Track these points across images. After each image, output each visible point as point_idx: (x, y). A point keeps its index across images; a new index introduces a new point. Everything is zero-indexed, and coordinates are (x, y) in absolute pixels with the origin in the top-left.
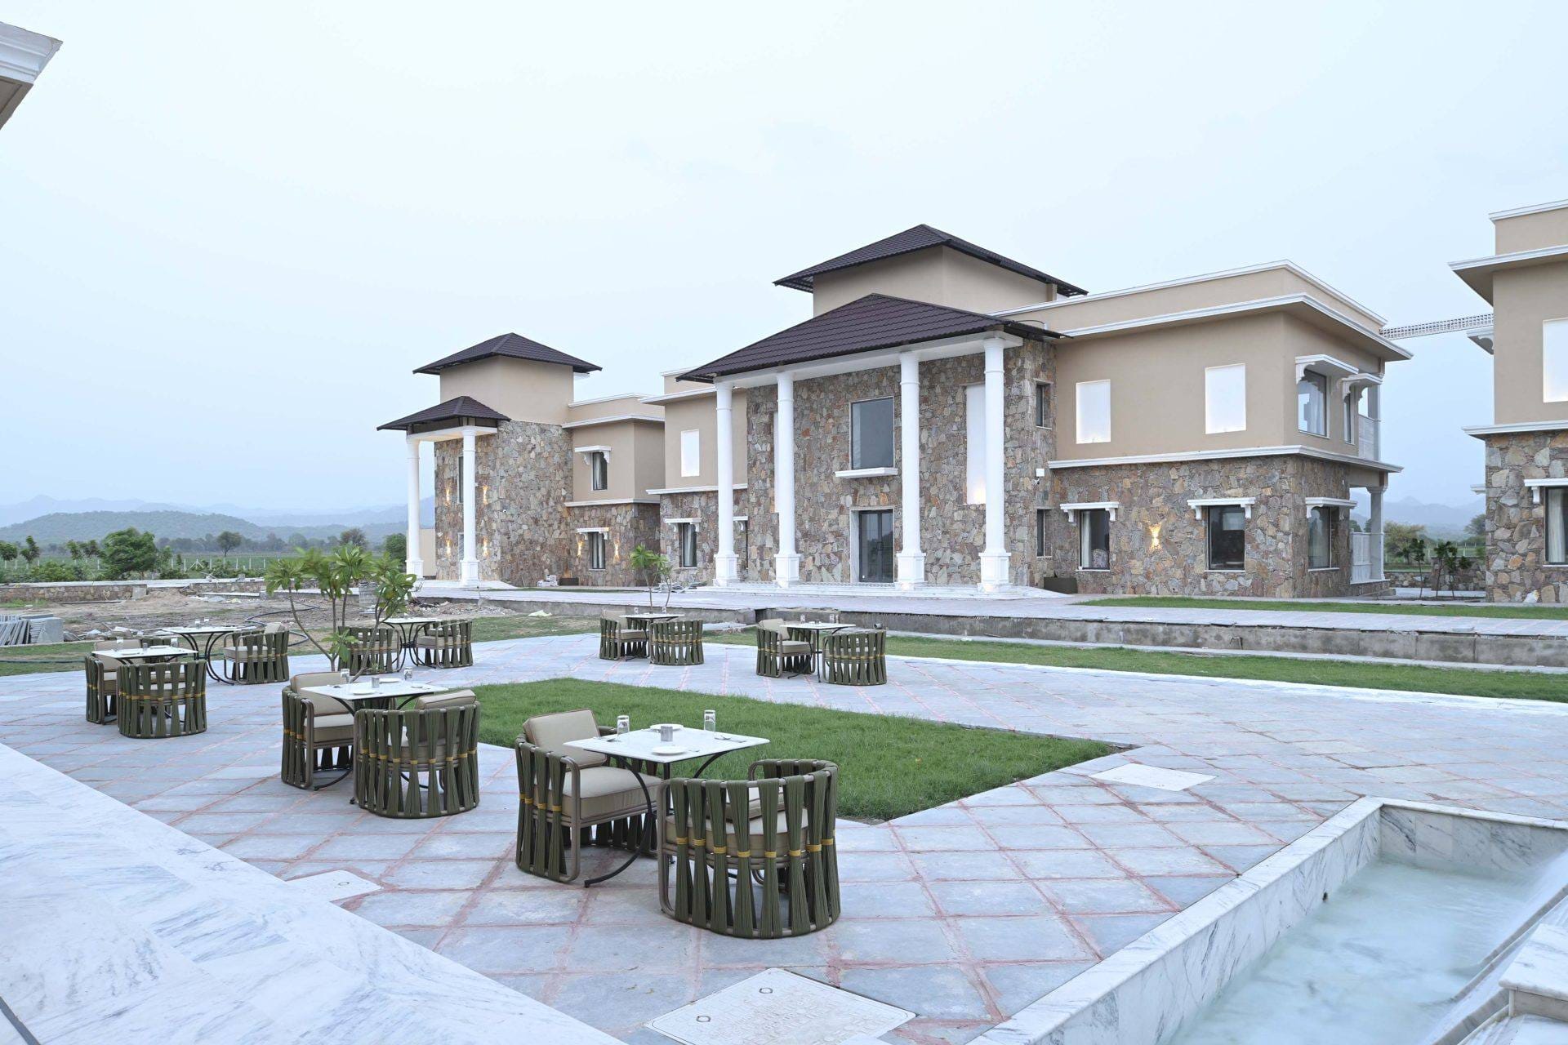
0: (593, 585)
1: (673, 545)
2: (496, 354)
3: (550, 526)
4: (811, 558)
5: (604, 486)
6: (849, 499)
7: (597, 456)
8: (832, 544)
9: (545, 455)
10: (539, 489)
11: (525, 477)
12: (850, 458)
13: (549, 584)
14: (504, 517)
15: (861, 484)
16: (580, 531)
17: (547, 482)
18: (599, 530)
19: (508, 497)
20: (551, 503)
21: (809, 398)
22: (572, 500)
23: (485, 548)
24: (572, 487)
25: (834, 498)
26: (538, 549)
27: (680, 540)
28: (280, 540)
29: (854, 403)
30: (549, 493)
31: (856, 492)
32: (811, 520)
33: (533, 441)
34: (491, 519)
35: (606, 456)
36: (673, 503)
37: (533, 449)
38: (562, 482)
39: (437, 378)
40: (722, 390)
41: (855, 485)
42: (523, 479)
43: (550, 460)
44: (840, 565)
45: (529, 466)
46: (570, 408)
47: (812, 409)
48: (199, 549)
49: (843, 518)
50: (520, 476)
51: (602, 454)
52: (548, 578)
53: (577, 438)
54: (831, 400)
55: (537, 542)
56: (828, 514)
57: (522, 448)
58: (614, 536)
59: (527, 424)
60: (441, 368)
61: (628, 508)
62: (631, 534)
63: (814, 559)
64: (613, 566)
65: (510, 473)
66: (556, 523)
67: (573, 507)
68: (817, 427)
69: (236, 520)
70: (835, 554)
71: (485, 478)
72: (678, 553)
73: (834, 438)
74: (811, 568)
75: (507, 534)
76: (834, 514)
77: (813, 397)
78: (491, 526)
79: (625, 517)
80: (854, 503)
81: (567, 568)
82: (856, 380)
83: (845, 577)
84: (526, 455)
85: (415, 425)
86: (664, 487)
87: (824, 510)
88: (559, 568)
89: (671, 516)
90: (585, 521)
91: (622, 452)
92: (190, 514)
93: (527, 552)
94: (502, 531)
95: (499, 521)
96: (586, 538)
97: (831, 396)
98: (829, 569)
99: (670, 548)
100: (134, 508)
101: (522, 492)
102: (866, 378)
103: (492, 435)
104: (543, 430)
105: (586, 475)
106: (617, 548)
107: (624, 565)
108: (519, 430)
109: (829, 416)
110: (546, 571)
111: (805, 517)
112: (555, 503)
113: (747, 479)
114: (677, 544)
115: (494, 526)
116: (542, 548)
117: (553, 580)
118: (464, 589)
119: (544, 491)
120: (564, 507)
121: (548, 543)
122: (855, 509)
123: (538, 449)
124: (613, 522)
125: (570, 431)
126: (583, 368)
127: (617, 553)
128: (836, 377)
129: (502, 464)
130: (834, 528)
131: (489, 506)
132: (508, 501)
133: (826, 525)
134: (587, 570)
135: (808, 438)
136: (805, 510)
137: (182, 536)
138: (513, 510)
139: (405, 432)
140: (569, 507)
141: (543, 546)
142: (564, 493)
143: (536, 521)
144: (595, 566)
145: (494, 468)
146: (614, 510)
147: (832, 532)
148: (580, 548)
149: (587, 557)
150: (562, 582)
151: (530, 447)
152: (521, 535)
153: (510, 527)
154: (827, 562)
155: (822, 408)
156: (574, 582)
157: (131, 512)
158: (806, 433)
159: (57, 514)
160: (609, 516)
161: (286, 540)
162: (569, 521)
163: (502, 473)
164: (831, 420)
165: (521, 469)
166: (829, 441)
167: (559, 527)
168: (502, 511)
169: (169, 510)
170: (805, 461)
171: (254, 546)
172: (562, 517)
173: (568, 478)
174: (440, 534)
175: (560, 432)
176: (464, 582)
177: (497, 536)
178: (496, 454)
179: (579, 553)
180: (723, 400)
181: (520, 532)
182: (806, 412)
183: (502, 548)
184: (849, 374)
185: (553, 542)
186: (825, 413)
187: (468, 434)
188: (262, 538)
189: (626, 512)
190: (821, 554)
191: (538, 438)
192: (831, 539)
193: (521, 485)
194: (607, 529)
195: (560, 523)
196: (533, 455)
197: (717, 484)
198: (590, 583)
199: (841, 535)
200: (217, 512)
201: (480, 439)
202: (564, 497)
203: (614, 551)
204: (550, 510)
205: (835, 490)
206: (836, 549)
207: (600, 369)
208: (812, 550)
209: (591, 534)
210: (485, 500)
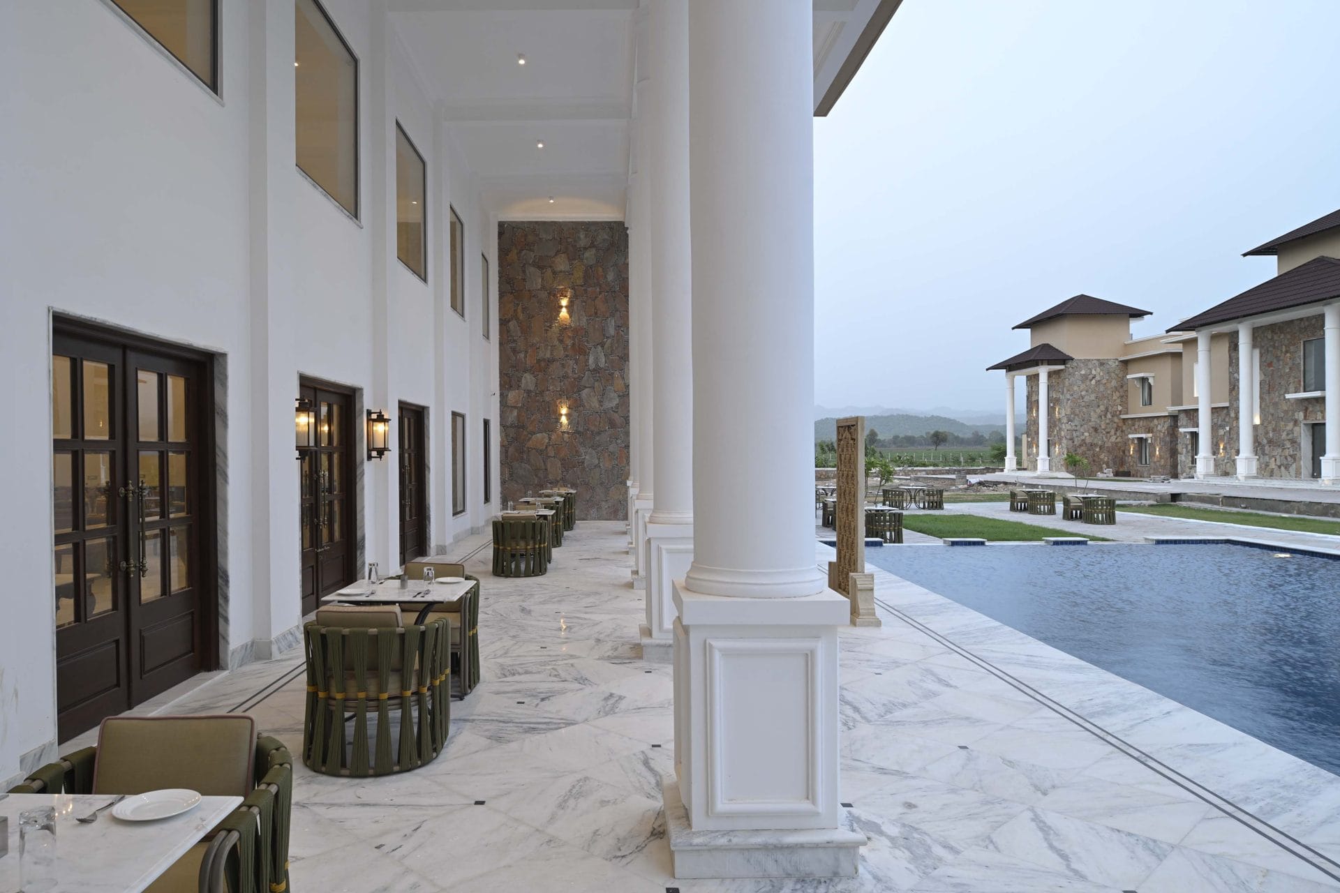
0: (1141, 477)
1: (1187, 448)
2: (1062, 314)
3: (1108, 433)
4: (1274, 459)
5: (1150, 404)
6: (1301, 415)
7: (1144, 380)
8: (1289, 448)
9: (1104, 381)
10: (1099, 406)
11: (1087, 399)
12: (1302, 383)
13: (1105, 475)
14: (1069, 427)
15: (1310, 403)
16: (1131, 436)
17: (1105, 402)
18: (1143, 436)
19: (1073, 413)
20: (1109, 416)
21: (1272, 338)
22: (1127, 414)
23: (1057, 449)
24: (1127, 404)
25: (1290, 413)
26: (1098, 450)
27: (1192, 444)
28: (982, 436)
29: (1306, 341)
30: (1107, 409)
31: (1306, 409)
32: (1274, 430)
33: (1094, 372)
34: (1060, 429)
35: (1151, 381)
36: (1187, 417)
37: (1093, 378)
38: (1118, 401)
39: (1029, 330)
40: (1202, 337)
41: (1306, 404)
42: (1085, 400)
43: (1108, 385)
44: (1294, 466)
45: (1090, 390)
46: (1126, 345)
47: (1274, 347)
48: (921, 444)
49: (1297, 429)
50: (1083, 398)
51: (1147, 379)
52: (1105, 471)
53: (1130, 367)
54: (1288, 339)
55: (1096, 445)
56: (1286, 425)
57: (1085, 378)
58: (1156, 440)
59: (1089, 360)
60: (1033, 324)
61: (1166, 419)
62: (1168, 439)
63: (1276, 460)
64: (1155, 463)
65: (1074, 396)
66: (1113, 432)
67: (1128, 419)
68: (1278, 361)
69: (950, 420)
70: (1291, 456)
71: (1057, 401)
72: (1190, 454)
73: (1290, 369)
74: (1274, 467)
75: (1072, 439)
76: (1290, 425)
77: (1276, 338)
78: (1060, 433)
79: (1163, 426)
80: (1305, 418)
81: (1122, 463)
82: (1307, 323)
83: (1298, 474)
84: (1088, 383)
85: (1011, 366)
86: (1181, 404)
87: (1283, 423)
88: (1115, 463)
89: (1186, 427)
90: (1135, 430)
91: (1159, 376)
92: (916, 417)
93: (1088, 452)
94: (1068, 437)
95: (1066, 430)
96: (1136, 442)
97: (1289, 337)
98: (1287, 468)
99: (1185, 450)
100: (877, 413)
101: (1084, 410)
102: (1313, 321)
103: (1062, 370)
104: (1102, 363)
105: (1136, 397)
106: (1157, 449)
107: (1162, 463)
108: (1082, 365)
109: (1287, 352)
110: (1104, 466)
111: (1270, 428)
112: (1112, 416)
113: (1228, 399)
114: (1190, 447)
115: (1063, 434)
116: (1100, 449)
117: (1109, 473)
118: (1037, 478)
119: (1102, 408)
120: (1119, 419)
121: (1106, 445)
122: (1305, 422)
123: (1098, 378)
124: (1155, 430)
125: (1126, 363)
126: (1138, 314)
127: (1157, 453)
128: (1292, 321)
129: (1068, 390)
130: (1290, 437)
131: (1060, 419)
132: (1072, 416)
133: (1284, 435)
134: (1137, 466)
135: (1272, 368)
136: (1270, 423)
137: (909, 434)
138: (1076, 422)
139: (1005, 370)
140: (1124, 419)
141: (1101, 448)
142: (1120, 408)
143: (1096, 430)
144: (1144, 462)
145: (1063, 393)
146: (1155, 421)
147: (1289, 440)
148: (1132, 449)
149: (1136, 456)
150: (1117, 474)
151: (1091, 377)
152: (1083, 440)
153: (1075, 435)
154: (1285, 462)
155: (1282, 346)
156: (1127, 474)
157: (875, 416)
158: (1270, 365)
159: (827, 419)
160: (1152, 425)
161: (987, 436)
162: (1124, 429)
163: (1068, 397)
164: (1288, 355)
165: (1083, 393)
166: (1287, 370)
167: (1115, 434)
168: (1067, 423)
169: (901, 413)
170: (1269, 386)
171: (960, 441)
172: (1118, 426)
173: (1124, 398)
174: (1029, 439)
175: (1117, 363)
176: (1038, 473)
177: (1064, 441)
178: (1064, 383)
179: (1131, 452)
180: (1202, 345)
181: (1083, 437)
182: (1270, 349)
183: (1068, 449)
184: (1301, 319)
185: (1110, 445)
186: (1284, 350)
187: (1043, 372)
188: (968, 435)
189: (1164, 422)
190: (1280, 456)
191: (1098, 369)
192: (1288, 445)
193: (1083, 404)
194: (1150, 435)
195: (1117, 431)
196: (1093, 382)
197: (1198, 404)
198: (1139, 475)
199: (1295, 442)
200: (935, 414)
201: (1050, 375)
202: (1120, 411)
203: (1155, 451)
204: (1108, 421)
205: (1291, 407)
206: (1292, 453)
207: (1151, 313)
208: (1275, 453)
209: (1140, 439)
210: (1057, 415)
